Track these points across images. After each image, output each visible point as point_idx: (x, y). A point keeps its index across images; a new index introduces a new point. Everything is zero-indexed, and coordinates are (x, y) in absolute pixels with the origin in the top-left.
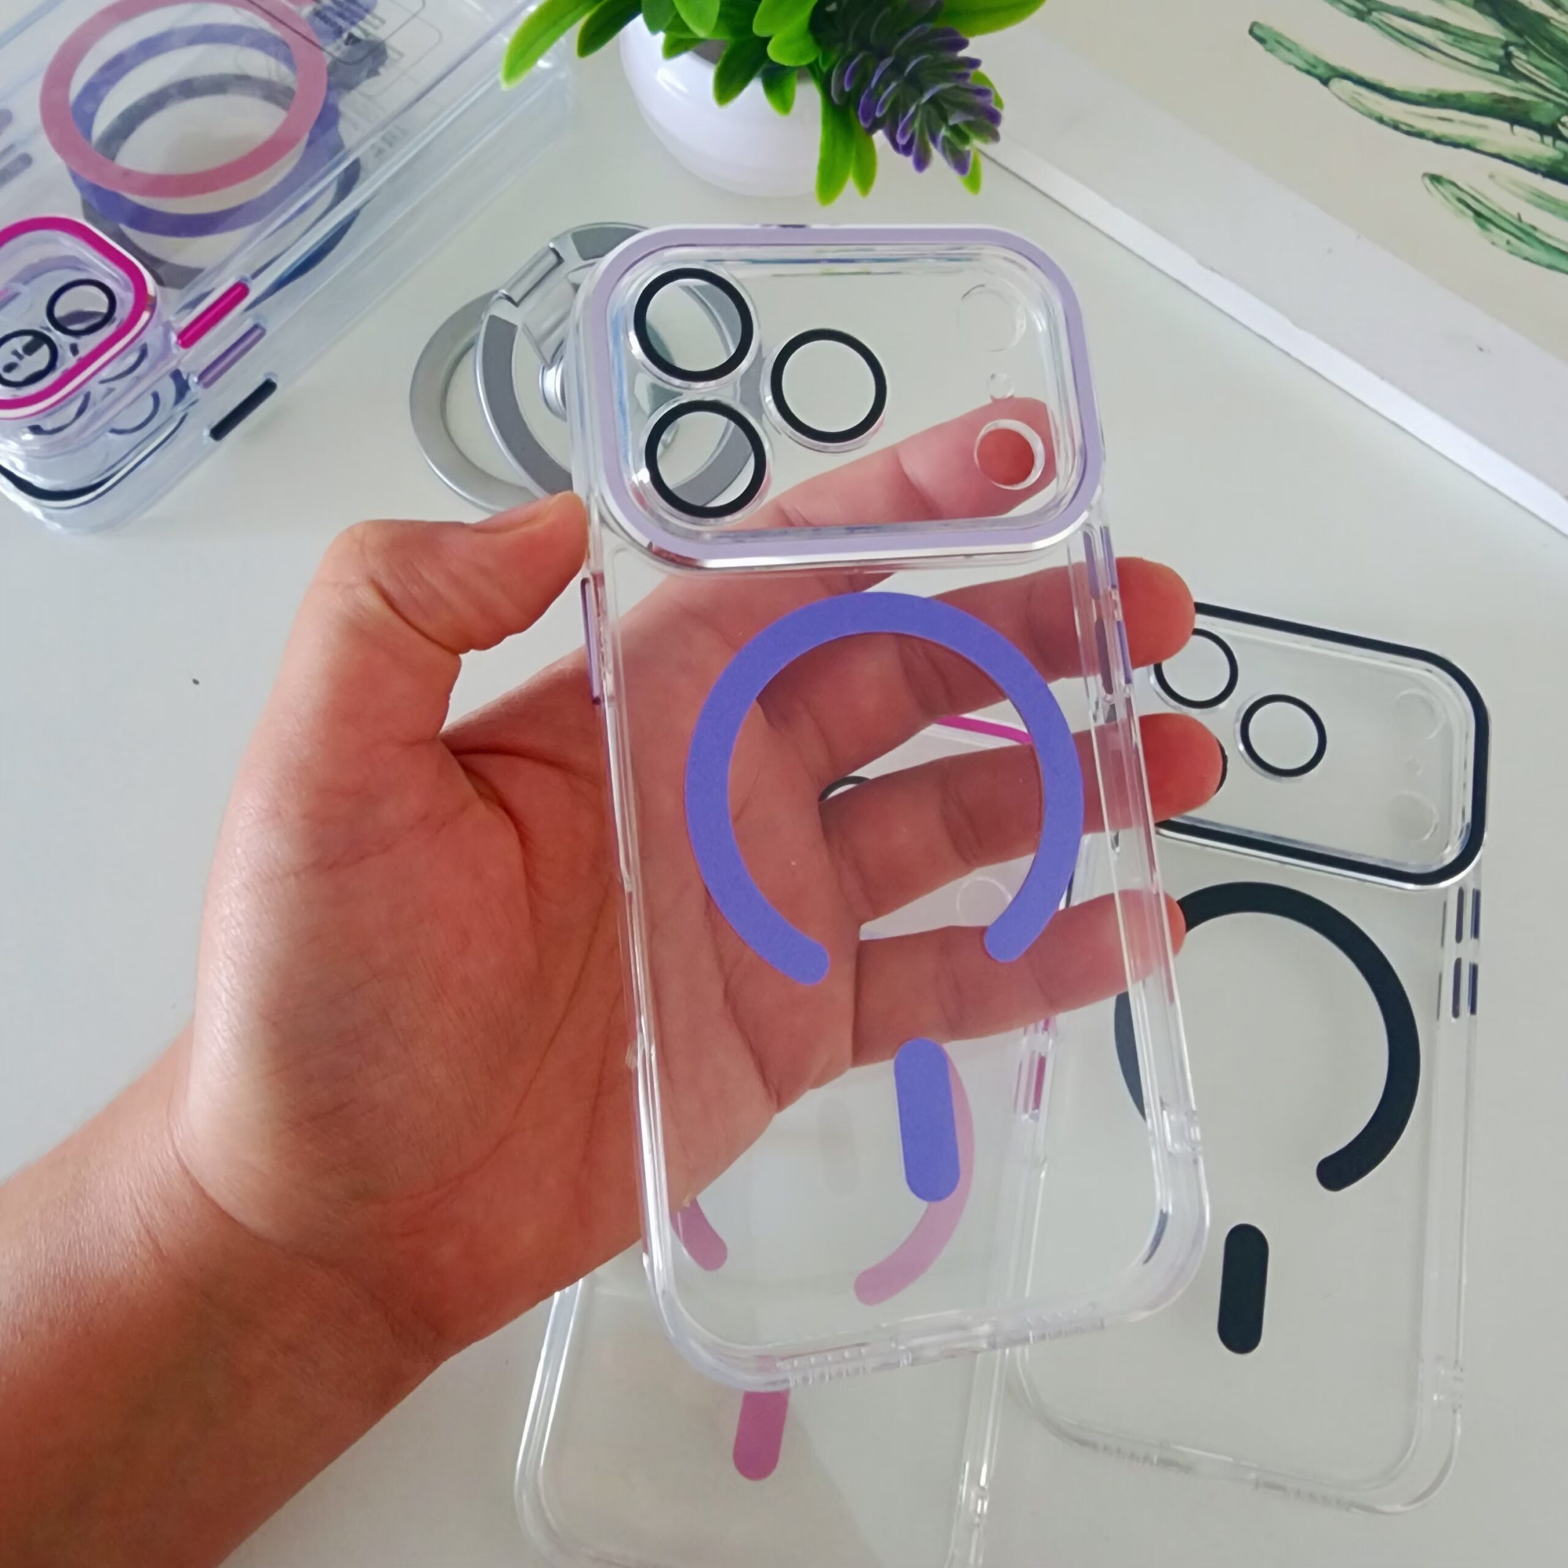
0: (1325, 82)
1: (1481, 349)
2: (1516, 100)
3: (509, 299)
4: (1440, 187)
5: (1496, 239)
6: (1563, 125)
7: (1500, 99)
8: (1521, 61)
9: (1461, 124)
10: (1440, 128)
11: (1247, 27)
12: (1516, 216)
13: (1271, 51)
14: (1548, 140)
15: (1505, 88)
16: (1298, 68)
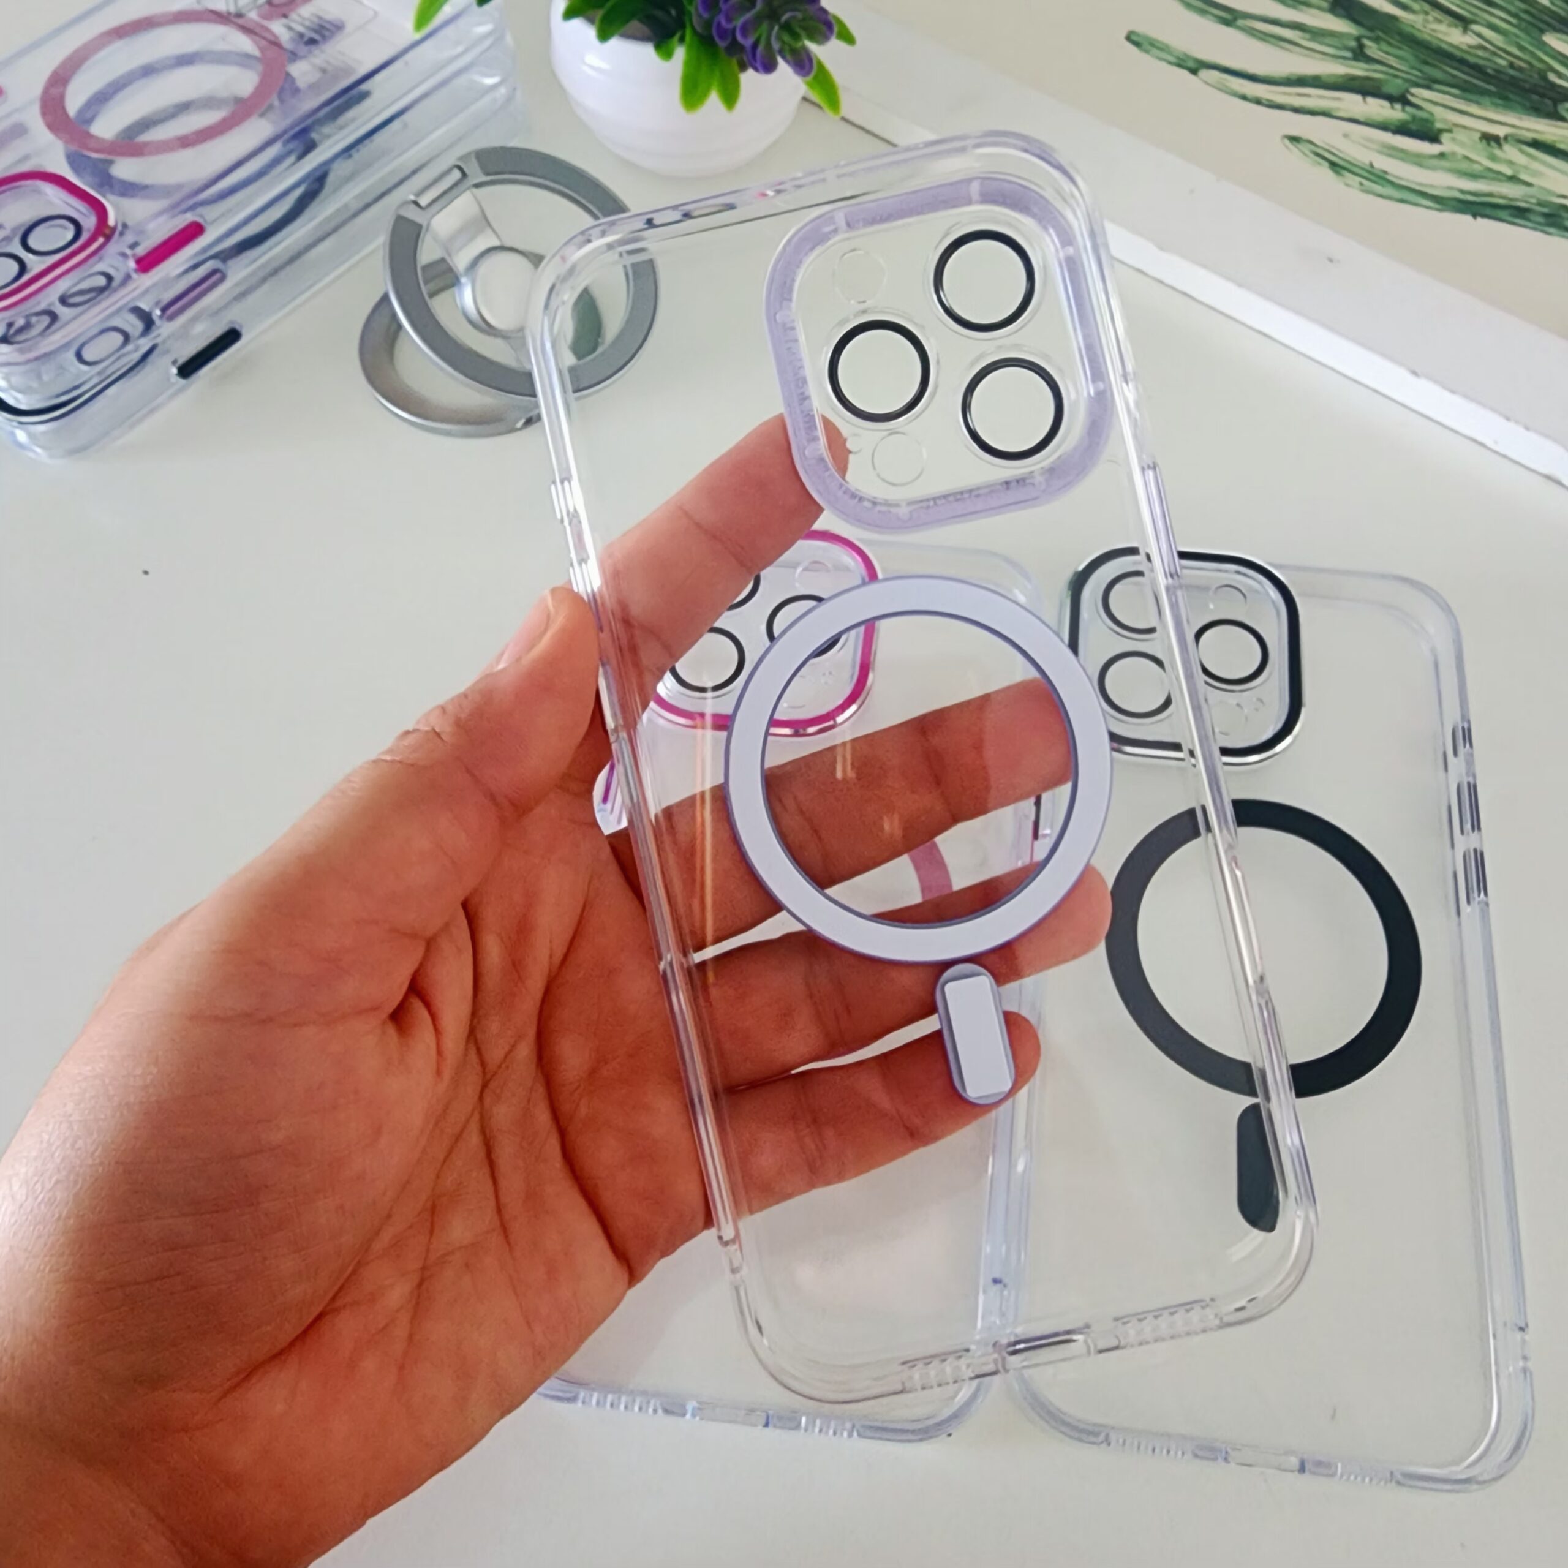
0: (1194, 72)
1: (1331, 260)
2: (1367, 78)
3: (416, 203)
4: (1299, 146)
5: (1350, 182)
6: (1413, 95)
7: (1353, 78)
8: (1372, 49)
9: (1316, 98)
10: (1298, 102)
11: (1124, 34)
12: (1367, 162)
13: (1147, 51)
14: (1398, 106)
15: (1358, 70)
16: (1170, 63)
